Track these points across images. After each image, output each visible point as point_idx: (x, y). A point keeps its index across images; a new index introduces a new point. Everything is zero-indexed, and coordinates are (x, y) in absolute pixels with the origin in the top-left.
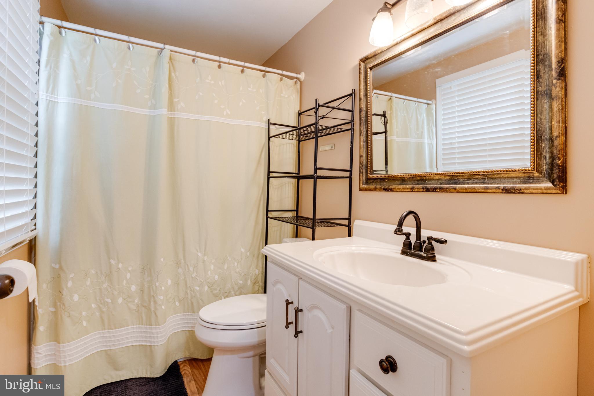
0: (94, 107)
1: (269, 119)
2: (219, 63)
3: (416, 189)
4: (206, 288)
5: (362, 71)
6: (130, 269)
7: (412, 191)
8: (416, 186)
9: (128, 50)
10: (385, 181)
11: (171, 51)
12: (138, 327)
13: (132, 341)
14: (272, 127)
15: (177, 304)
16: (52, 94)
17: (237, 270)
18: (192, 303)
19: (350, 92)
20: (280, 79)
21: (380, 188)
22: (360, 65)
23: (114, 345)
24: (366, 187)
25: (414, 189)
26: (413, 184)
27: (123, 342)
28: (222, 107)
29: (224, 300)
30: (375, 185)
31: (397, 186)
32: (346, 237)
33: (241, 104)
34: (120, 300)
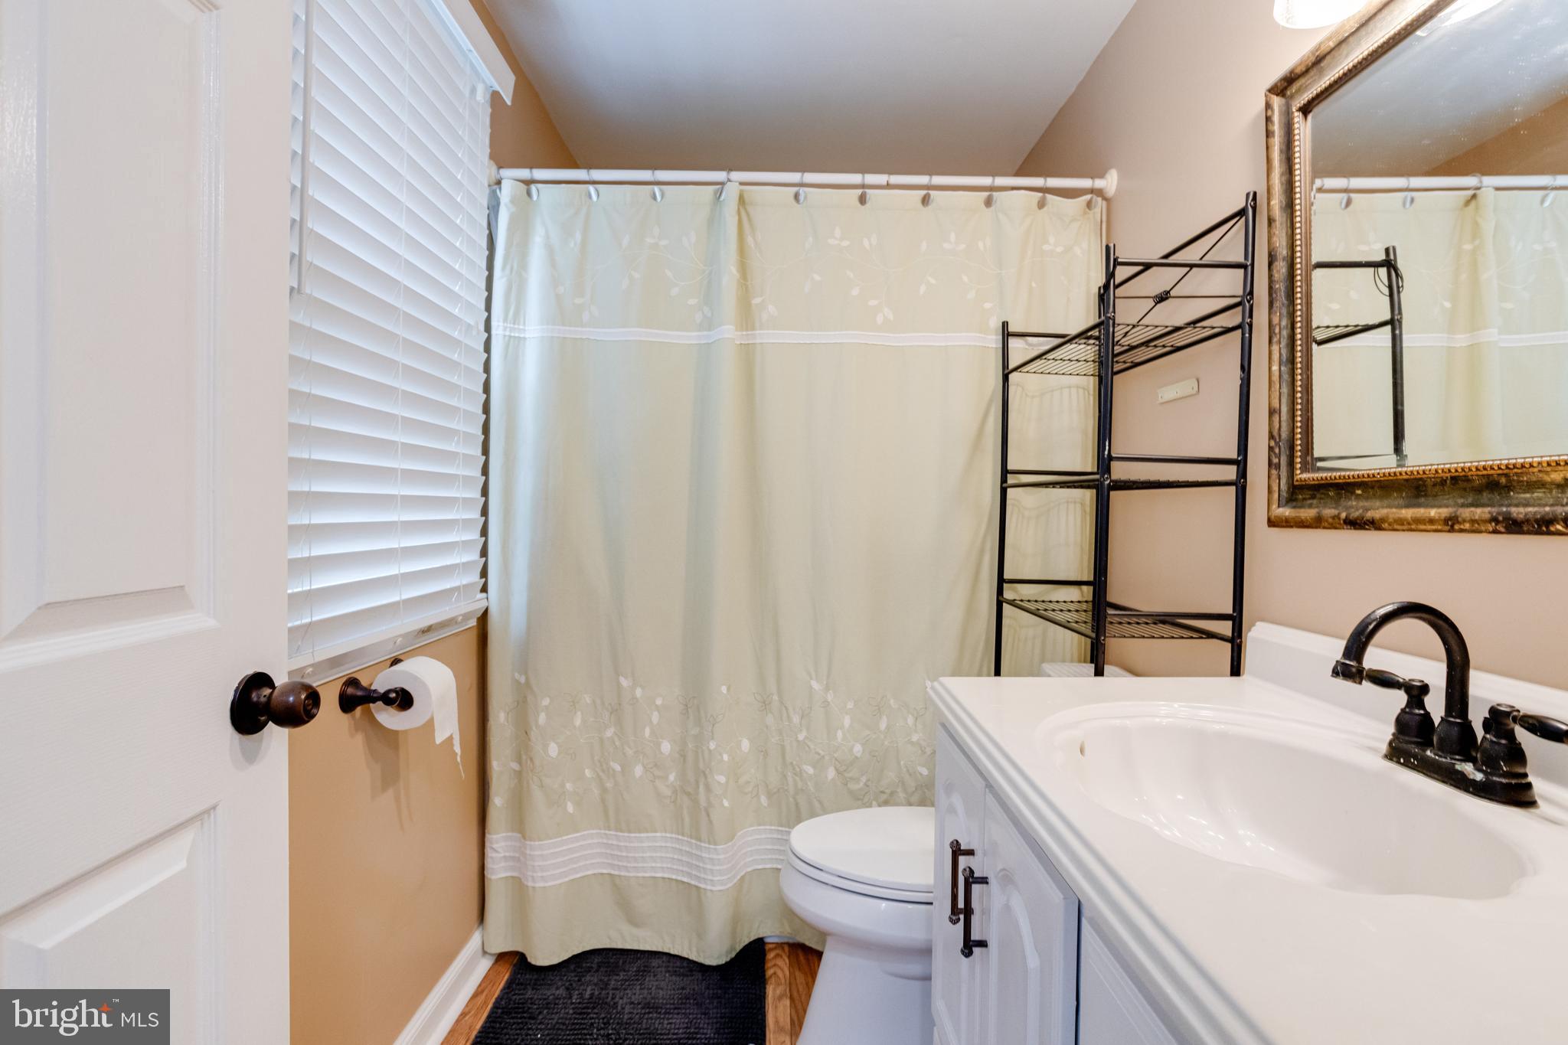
0: (589, 339)
1: (1003, 323)
2: (859, 192)
3: (1464, 521)
4: (831, 773)
5: (1276, 127)
6: (659, 702)
7: (1452, 530)
8: (1466, 513)
9: (653, 201)
10: (1353, 493)
11: (742, 184)
12: (676, 838)
13: (663, 868)
14: (1013, 343)
15: (764, 800)
16: (514, 324)
17: (915, 738)
18: (797, 804)
19: (1240, 204)
20: (1039, 202)
21: (1333, 518)
22: (1268, 106)
23: (626, 868)
24: (1287, 514)
25: (1458, 522)
26: (1457, 505)
27: (645, 865)
28: (873, 303)
29: (876, 811)
30: (1317, 507)
31: (1394, 510)
32: (1222, 675)
33: (923, 289)
34: (638, 771)
